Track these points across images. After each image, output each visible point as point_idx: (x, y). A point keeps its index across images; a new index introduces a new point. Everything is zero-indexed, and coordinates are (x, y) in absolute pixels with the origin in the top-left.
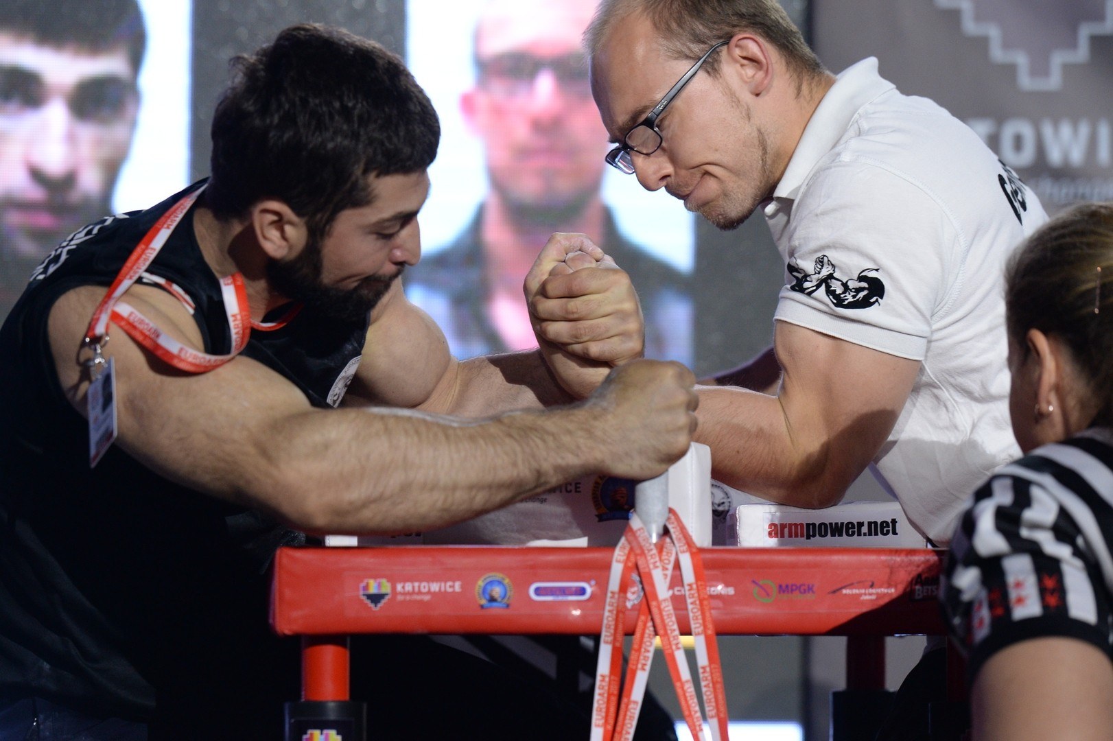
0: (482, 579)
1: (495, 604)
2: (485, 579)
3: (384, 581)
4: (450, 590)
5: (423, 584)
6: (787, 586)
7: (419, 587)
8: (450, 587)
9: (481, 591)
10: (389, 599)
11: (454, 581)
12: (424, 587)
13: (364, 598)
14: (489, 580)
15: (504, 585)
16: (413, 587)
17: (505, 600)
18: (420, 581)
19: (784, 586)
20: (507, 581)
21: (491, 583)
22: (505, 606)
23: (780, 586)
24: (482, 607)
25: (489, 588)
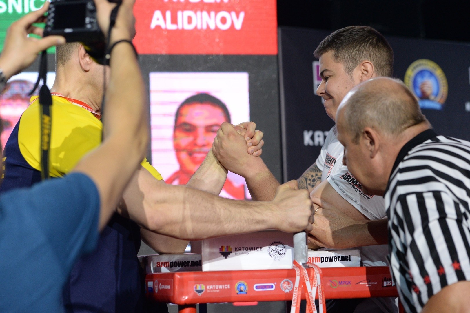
0: (237, 283)
1: (242, 293)
2: (238, 283)
3: (202, 285)
4: (226, 288)
5: (217, 286)
6: (341, 282)
7: (215, 287)
8: (226, 287)
9: (237, 288)
10: (204, 292)
11: (227, 284)
12: (217, 287)
13: (196, 291)
14: (239, 284)
15: (245, 286)
16: (213, 287)
17: (245, 291)
18: (216, 285)
19: (340, 282)
20: (246, 284)
21: (240, 285)
22: (245, 293)
23: (339, 282)
24: (237, 294)
25: (240, 287)
